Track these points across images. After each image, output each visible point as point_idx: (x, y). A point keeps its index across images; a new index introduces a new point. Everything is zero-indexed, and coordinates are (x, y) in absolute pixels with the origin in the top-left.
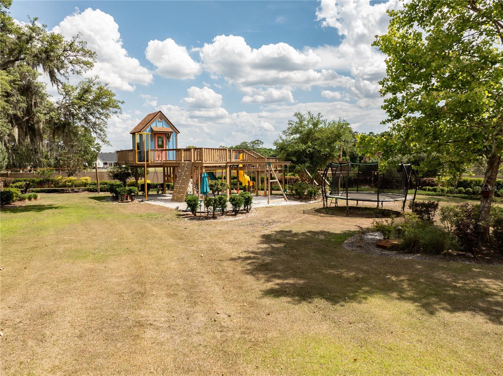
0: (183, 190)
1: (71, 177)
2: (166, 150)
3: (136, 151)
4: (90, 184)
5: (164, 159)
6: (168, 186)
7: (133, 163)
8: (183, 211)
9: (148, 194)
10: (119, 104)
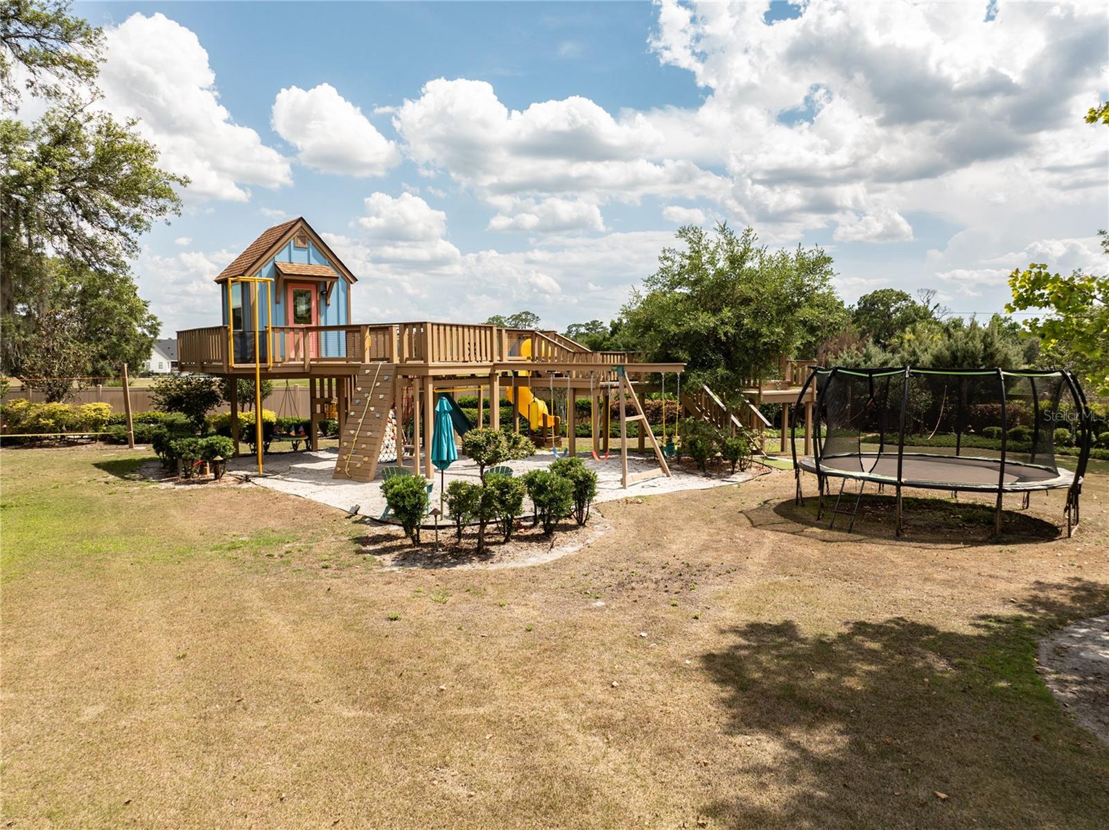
0: (370, 447)
1: (55, 404)
2: (318, 329)
3: (229, 331)
4: (110, 423)
5: (313, 355)
6: (324, 427)
7: (221, 367)
8: (375, 522)
9: (266, 453)
10: (174, 186)
